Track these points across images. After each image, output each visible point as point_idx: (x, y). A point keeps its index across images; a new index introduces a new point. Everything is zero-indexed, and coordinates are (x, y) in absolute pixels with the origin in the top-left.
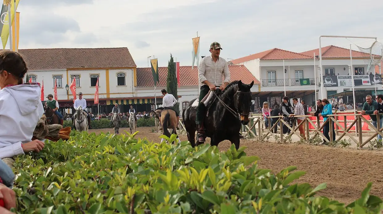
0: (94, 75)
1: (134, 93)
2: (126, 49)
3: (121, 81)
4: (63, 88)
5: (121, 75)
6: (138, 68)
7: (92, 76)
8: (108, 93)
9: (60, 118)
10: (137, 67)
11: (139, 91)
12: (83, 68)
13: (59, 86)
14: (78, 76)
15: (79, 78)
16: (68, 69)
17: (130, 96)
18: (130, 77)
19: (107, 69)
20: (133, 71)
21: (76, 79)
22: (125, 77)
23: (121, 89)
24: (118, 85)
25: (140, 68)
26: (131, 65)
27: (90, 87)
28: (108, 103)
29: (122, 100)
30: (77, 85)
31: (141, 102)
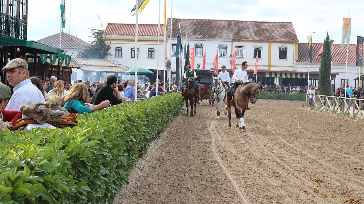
0: (258, 48)
1: (294, 67)
2: (290, 24)
3: (283, 55)
4: (227, 58)
5: (284, 49)
6: (301, 43)
7: (255, 48)
8: (269, 66)
9: (196, 87)
10: (299, 42)
11: (299, 66)
12: (247, 40)
13: (224, 55)
14: (242, 48)
15: (243, 49)
16: (233, 40)
17: (291, 69)
18: (292, 51)
19: (270, 42)
20: (295, 46)
21: (240, 50)
22: (286, 51)
23: (282, 62)
24: (280, 58)
25: (302, 43)
26: (293, 40)
27: (253, 59)
28: (267, 75)
29: (281, 73)
30: (240, 56)
31: (299, 77)
